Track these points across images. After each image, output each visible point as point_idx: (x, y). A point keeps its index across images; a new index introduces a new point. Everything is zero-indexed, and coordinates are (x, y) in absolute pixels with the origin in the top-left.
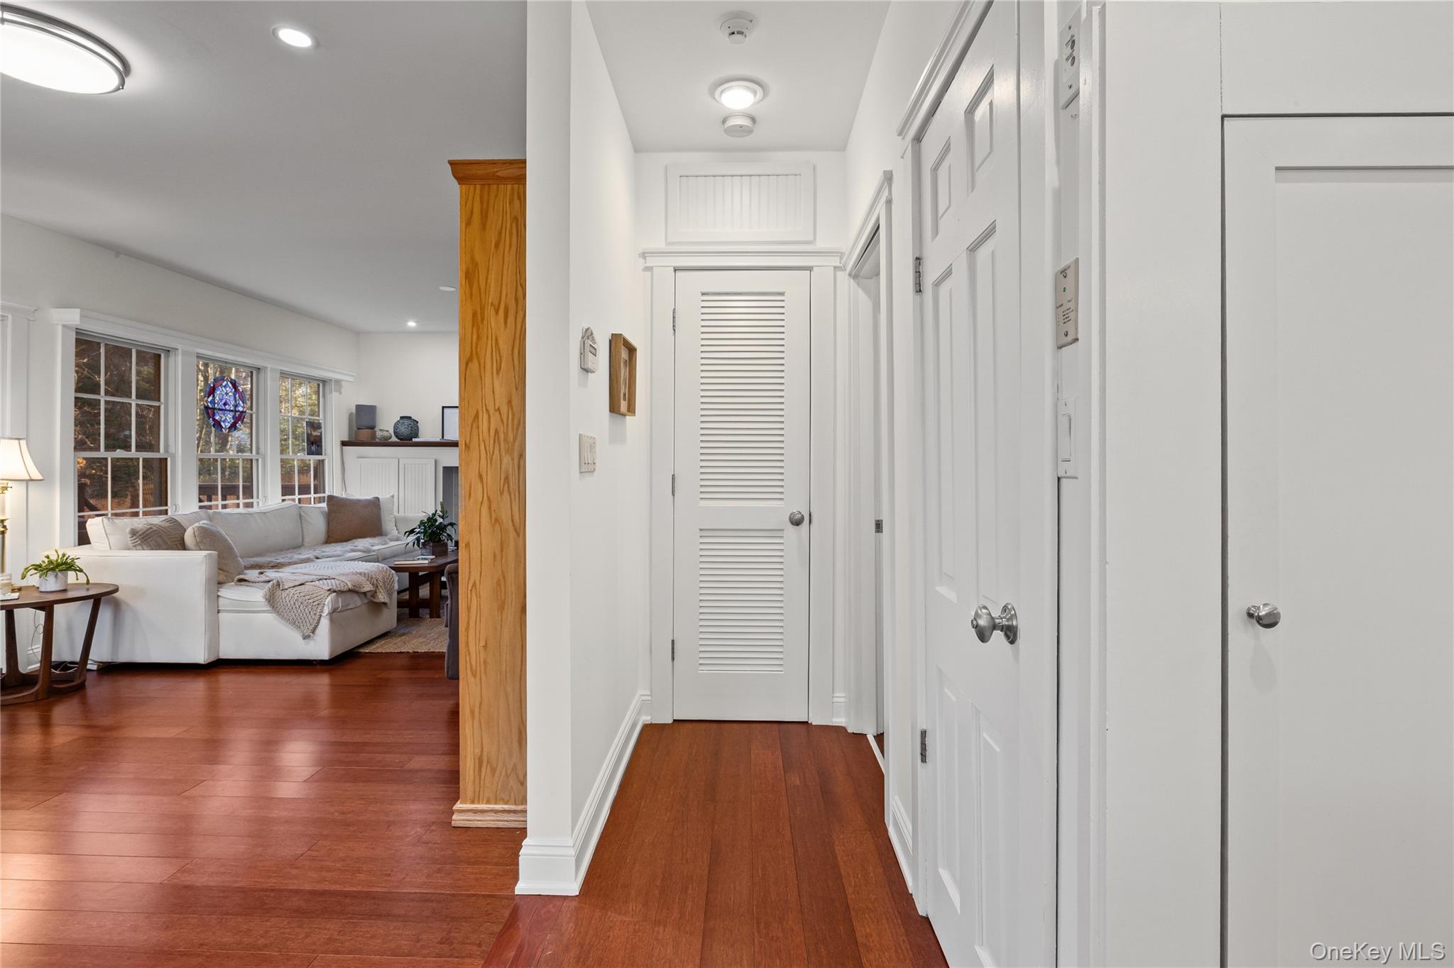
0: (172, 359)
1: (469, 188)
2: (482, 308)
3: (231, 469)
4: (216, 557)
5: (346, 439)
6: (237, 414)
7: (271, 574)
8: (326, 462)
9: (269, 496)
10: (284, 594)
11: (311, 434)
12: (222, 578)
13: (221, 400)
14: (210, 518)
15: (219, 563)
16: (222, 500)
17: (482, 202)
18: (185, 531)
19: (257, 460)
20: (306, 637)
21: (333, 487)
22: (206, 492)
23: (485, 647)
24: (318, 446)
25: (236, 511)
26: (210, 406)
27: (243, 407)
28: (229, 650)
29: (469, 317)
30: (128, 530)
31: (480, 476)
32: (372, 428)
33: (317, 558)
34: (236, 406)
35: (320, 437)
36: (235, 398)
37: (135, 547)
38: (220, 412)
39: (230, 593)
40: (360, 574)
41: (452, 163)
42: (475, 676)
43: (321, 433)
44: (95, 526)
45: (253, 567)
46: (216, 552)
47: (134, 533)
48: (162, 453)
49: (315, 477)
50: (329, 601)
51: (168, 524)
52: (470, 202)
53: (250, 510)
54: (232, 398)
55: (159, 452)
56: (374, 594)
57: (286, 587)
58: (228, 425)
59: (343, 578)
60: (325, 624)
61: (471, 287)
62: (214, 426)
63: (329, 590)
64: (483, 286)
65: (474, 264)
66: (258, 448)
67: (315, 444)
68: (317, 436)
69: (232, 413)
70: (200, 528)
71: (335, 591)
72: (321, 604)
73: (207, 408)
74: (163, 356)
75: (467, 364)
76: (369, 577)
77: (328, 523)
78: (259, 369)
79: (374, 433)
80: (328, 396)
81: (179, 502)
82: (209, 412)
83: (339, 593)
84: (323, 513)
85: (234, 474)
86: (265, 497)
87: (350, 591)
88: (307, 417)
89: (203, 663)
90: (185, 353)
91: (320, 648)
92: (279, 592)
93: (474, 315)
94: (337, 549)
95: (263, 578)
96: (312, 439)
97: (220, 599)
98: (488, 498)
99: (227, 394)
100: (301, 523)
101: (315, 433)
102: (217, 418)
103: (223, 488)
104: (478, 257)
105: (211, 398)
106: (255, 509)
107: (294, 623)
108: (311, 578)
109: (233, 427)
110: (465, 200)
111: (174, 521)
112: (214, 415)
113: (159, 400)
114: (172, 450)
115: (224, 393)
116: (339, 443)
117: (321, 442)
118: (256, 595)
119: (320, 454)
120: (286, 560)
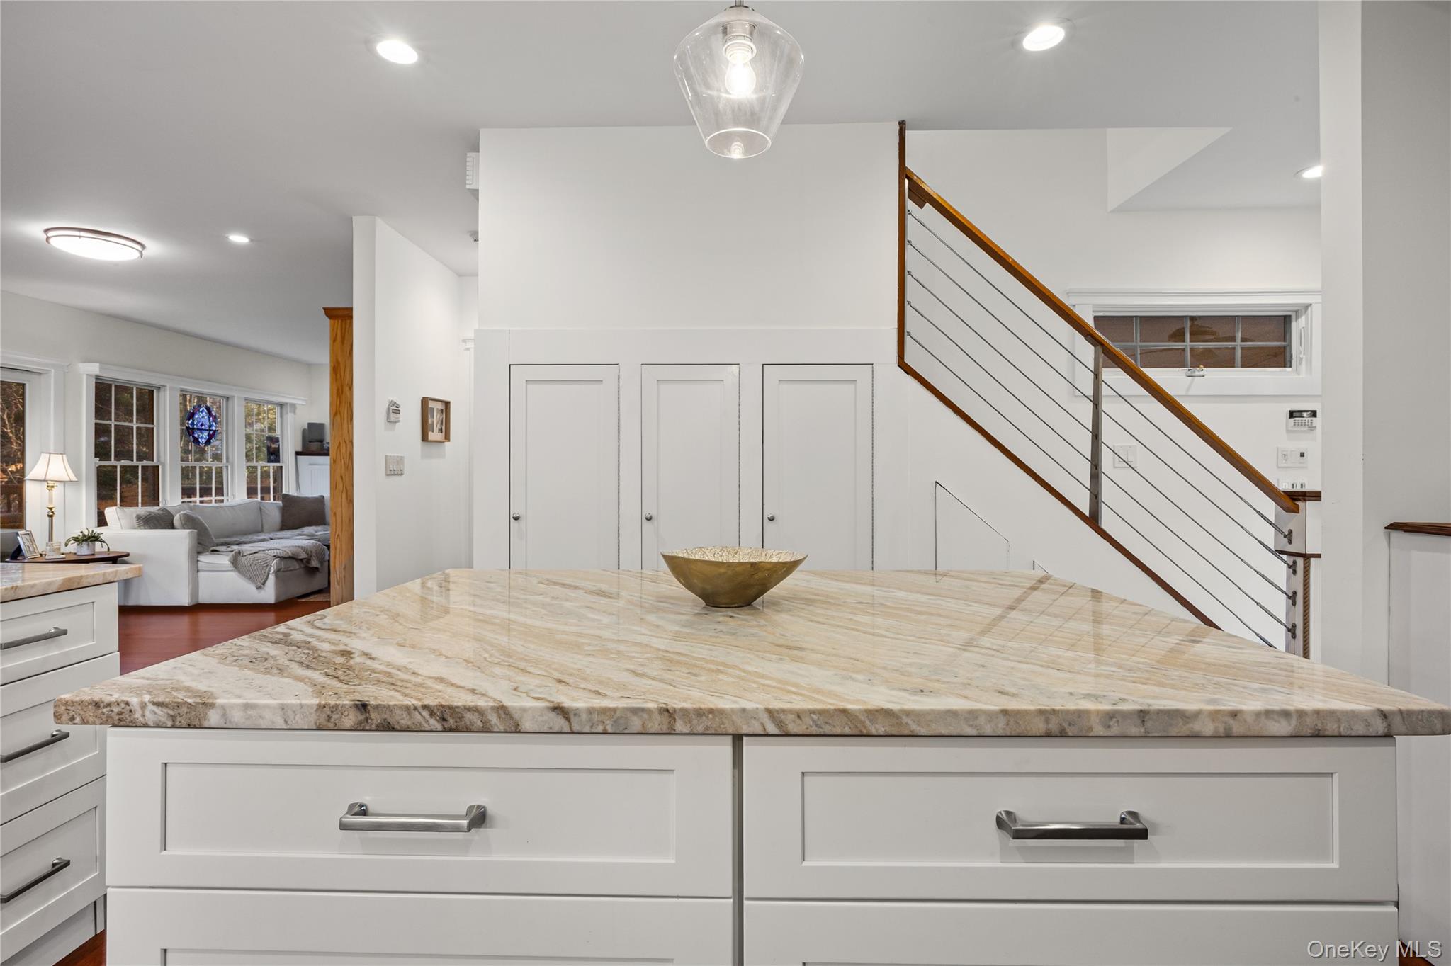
0: (162, 393)
1: (335, 323)
2: (342, 386)
3: (207, 474)
4: (196, 534)
5: (300, 449)
6: (211, 433)
7: (236, 548)
8: (283, 468)
9: (236, 494)
10: (244, 559)
11: (271, 447)
12: (200, 549)
13: (199, 422)
14: (191, 508)
15: (198, 539)
16: (200, 497)
17: (342, 329)
18: (174, 517)
19: (227, 467)
20: (259, 588)
21: (289, 488)
22: (188, 492)
23: (344, 569)
24: (276, 456)
25: (210, 505)
26: (191, 427)
27: (216, 427)
28: (205, 598)
29: (335, 391)
30: (134, 516)
31: (342, 477)
32: (321, 441)
33: (271, 539)
34: (210, 426)
35: (278, 449)
36: (209, 420)
37: (139, 527)
38: (198, 431)
39: (206, 559)
40: (299, 547)
41: (325, 309)
42: (339, 584)
43: (279, 446)
44: (110, 512)
45: (222, 544)
46: (196, 531)
47: (138, 517)
48: (155, 463)
49: (275, 481)
50: (274, 564)
51: (161, 512)
52: (335, 329)
53: (221, 504)
54: (208, 420)
55: (153, 461)
56: (308, 561)
57: (245, 554)
58: (204, 441)
59: (285, 549)
60: (272, 579)
61: (336, 375)
62: (193, 441)
63: (274, 556)
64: (342, 374)
65: (338, 363)
66: (227, 458)
67: (274, 455)
68: (275, 448)
69: (207, 432)
70: (185, 515)
71: (279, 557)
72: (269, 566)
73: (188, 428)
74: (155, 391)
75: (334, 417)
76: (304, 549)
77: (283, 516)
78: (228, 397)
79: (322, 446)
80: (284, 417)
81: (168, 498)
82: (190, 431)
83: (282, 558)
84: (278, 507)
85: (210, 478)
86: (234, 495)
87: (290, 558)
88: (267, 434)
89: (187, 605)
90: (171, 389)
91: (268, 594)
92: (240, 558)
93: (338, 390)
94: (288, 533)
95: (229, 549)
96: (271, 450)
97: (199, 563)
98: (346, 489)
99: (203, 417)
100: (261, 515)
101: (273, 446)
102: (196, 436)
103: (200, 489)
104: (340, 360)
105: (191, 421)
106: (225, 504)
107: (251, 578)
108: (263, 549)
109: (208, 442)
110: (333, 328)
111: (164, 510)
112: (193, 433)
113: (153, 424)
114: (162, 459)
115: (202, 417)
116: (294, 453)
117: (279, 452)
118: (224, 560)
119: (279, 462)
120: (248, 540)
